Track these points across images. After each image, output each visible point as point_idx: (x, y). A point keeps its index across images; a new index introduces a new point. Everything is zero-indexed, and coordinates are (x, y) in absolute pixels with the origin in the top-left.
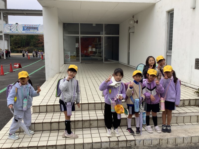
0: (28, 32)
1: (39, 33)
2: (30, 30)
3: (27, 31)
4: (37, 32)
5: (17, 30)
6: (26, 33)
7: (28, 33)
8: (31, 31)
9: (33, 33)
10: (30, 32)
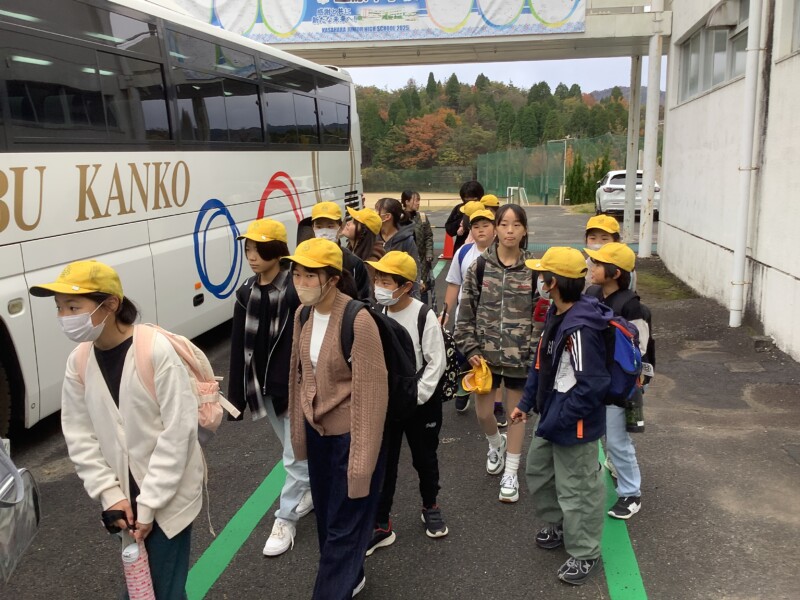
0: (345, 25)
1: (429, 31)
2: (362, 11)
3: (340, 25)
4: (413, 26)
5: (260, 19)
6: (330, 37)
7: (342, 36)
8: (365, 23)
9: (381, 36)
10: (356, 25)
